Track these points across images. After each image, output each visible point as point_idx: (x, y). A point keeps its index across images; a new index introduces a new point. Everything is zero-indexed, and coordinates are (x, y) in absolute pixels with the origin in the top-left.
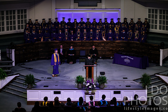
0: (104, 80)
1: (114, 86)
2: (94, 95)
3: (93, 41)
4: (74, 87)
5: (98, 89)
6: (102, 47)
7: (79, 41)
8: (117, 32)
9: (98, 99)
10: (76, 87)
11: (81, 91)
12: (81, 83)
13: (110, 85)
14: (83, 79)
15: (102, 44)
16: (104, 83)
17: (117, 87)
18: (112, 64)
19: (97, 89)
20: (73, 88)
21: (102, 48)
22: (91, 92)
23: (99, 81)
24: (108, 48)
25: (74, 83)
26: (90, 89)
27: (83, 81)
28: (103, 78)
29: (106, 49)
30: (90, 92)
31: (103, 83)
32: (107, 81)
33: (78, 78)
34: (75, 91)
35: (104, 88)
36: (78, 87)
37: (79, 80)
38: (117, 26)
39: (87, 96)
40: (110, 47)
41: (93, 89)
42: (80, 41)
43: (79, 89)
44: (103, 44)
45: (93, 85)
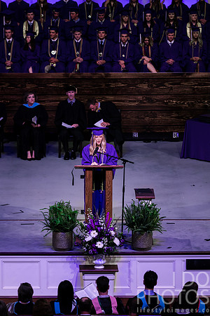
0: (152, 218)
1: (188, 242)
2: (113, 273)
3: (107, 76)
4: (40, 245)
5: (129, 250)
6: (140, 98)
7: (54, 74)
8: (196, 39)
9: (129, 290)
10: (48, 246)
11: (65, 260)
12: (65, 231)
13: (174, 236)
14: (74, 214)
15: (140, 86)
16: (149, 229)
17: (197, 245)
18: (177, 160)
19: (123, 250)
20: (38, 250)
21: (141, 102)
22: (103, 262)
23: (134, 224)
24: (162, 101)
25: (41, 231)
26: (100, 251)
27: (73, 223)
28: (145, 210)
29: (157, 104)
30: (100, 263)
31: (145, 230)
32: (163, 223)
33: (54, 210)
34: (44, 260)
35: (149, 248)
36: (54, 245)
37: (60, 221)
38: (194, 17)
39: (87, 277)
40: (169, 96)
41: (110, 251)
42: (60, 75)
43: (58, 252)
44: (145, 87)
45: (110, 238)
